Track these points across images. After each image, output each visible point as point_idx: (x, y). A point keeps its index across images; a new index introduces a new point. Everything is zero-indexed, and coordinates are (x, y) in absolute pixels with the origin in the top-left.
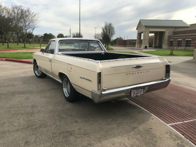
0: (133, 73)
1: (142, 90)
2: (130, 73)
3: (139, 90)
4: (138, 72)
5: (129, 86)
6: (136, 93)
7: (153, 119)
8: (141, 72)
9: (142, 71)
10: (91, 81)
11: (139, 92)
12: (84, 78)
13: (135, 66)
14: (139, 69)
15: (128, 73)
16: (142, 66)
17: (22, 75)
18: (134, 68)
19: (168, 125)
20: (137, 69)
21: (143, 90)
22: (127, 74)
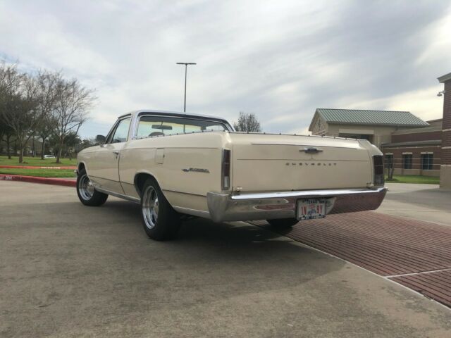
0: (301, 164)
1: (323, 205)
2: (294, 162)
3: (316, 205)
4: (313, 162)
5: (293, 190)
6: (308, 210)
8: (319, 164)
9: (322, 163)
10: (208, 172)
11: (316, 209)
12: (191, 169)
13: (306, 149)
14: (315, 156)
15: (291, 162)
16: (321, 151)
18: (304, 153)
19: (385, 278)
20: (308, 156)
21: (326, 206)
22: (287, 164)
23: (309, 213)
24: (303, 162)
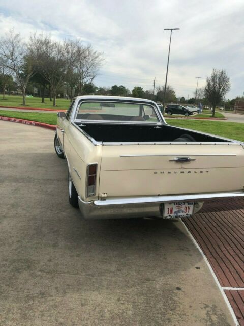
0: (169, 173)
1: (192, 207)
2: (162, 171)
3: (184, 206)
4: (182, 170)
5: (159, 195)
6: (175, 210)
7: (198, 268)
8: (189, 172)
10: (80, 179)
11: (183, 209)
13: (175, 159)
14: (186, 165)
15: (159, 171)
16: (194, 160)
17: (40, 151)
18: (174, 162)
19: (222, 289)
20: (179, 165)
21: (194, 207)
22: (155, 173)
23: (175, 213)
24: (172, 171)
